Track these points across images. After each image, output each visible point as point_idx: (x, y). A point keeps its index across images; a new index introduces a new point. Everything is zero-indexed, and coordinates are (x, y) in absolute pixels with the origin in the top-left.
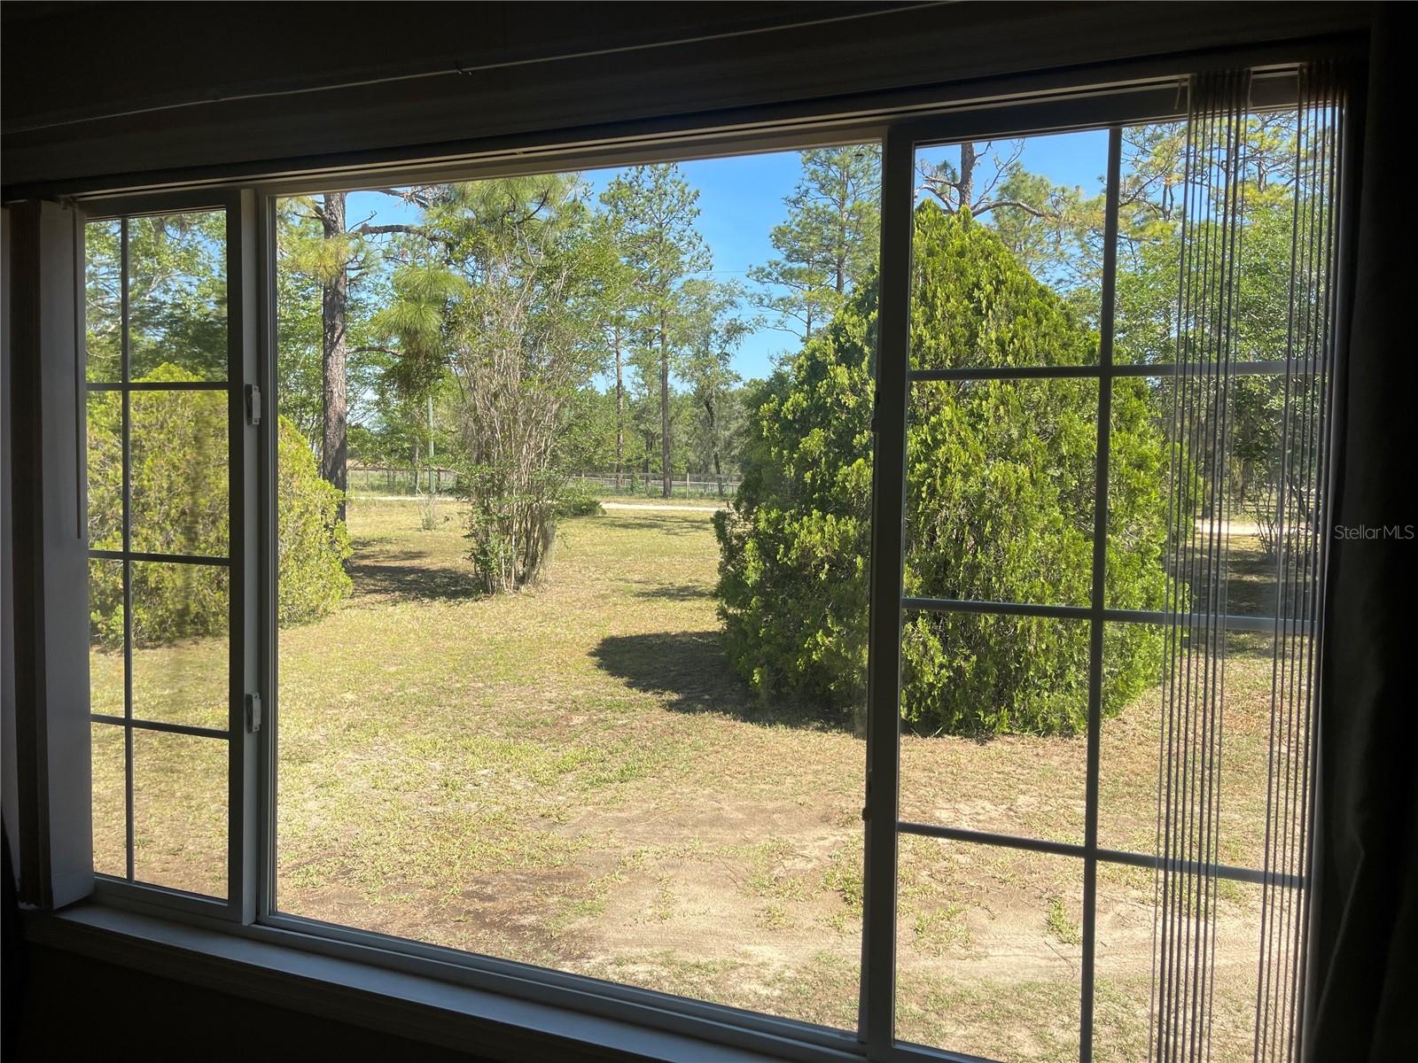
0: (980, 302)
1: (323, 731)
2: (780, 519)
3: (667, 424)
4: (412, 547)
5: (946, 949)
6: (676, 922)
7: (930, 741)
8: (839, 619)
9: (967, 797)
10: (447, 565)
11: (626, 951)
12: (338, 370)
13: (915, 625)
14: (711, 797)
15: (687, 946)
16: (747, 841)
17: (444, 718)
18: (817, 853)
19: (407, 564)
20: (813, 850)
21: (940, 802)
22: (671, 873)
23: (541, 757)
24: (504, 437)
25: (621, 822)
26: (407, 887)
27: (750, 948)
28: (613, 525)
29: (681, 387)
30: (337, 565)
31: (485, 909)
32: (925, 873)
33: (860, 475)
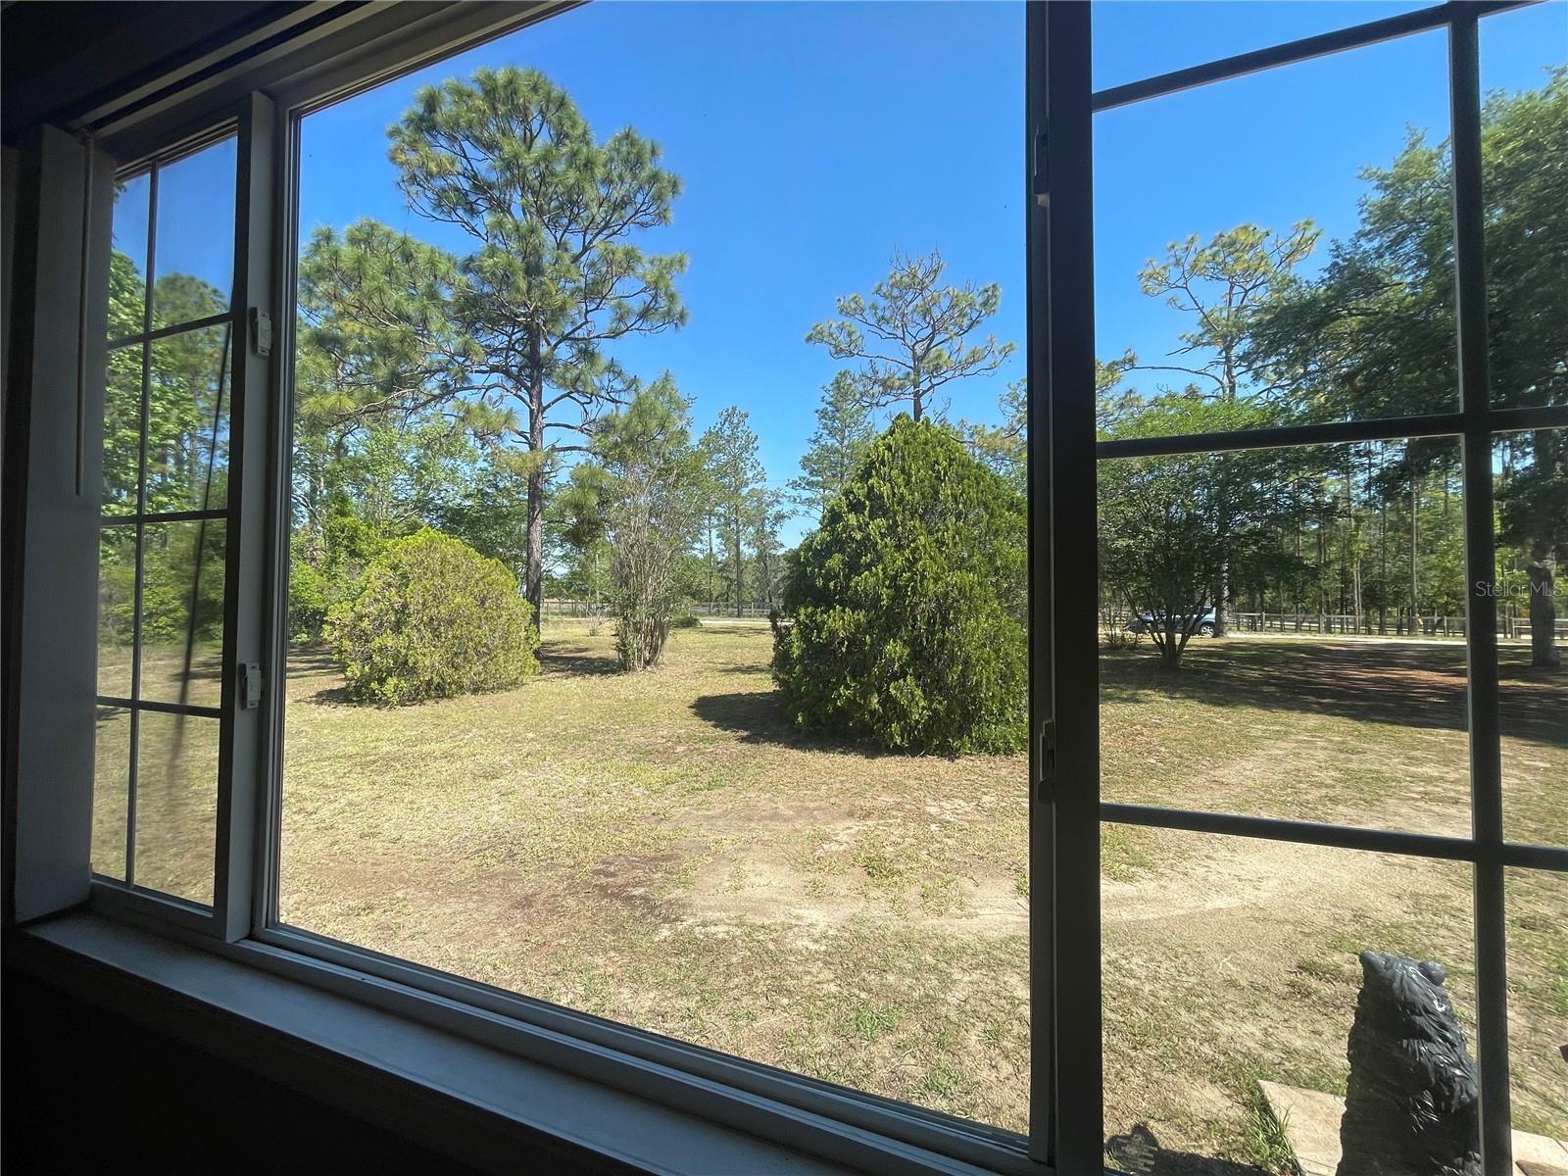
0: (939, 472)
1: (510, 758)
2: (813, 614)
3: (740, 573)
4: (582, 645)
5: (946, 910)
6: (747, 892)
7: (917, 759)
8: (854, 678)
9: (947, 797)
10: (603, 655)
11: (710, 915)
12: (537, 535)
13: (905, 681)
14: (771, 800)
15: (755, 911)
16: (796, 830)
17: (591, 748)
18: (846, 838)
19: (578, 655)
20: (843, 837)
21: (929, 801)
22: (743, 854)
23: (654, 774)
24: (638, 572)
25: (708, 818)
26: (553, 867)
27: (801, 912)
28: (707, 632)
29: (748, 552)
30: (530, 653)
31: (608, 883)
32: (924, 852)
33: (866, 582)
